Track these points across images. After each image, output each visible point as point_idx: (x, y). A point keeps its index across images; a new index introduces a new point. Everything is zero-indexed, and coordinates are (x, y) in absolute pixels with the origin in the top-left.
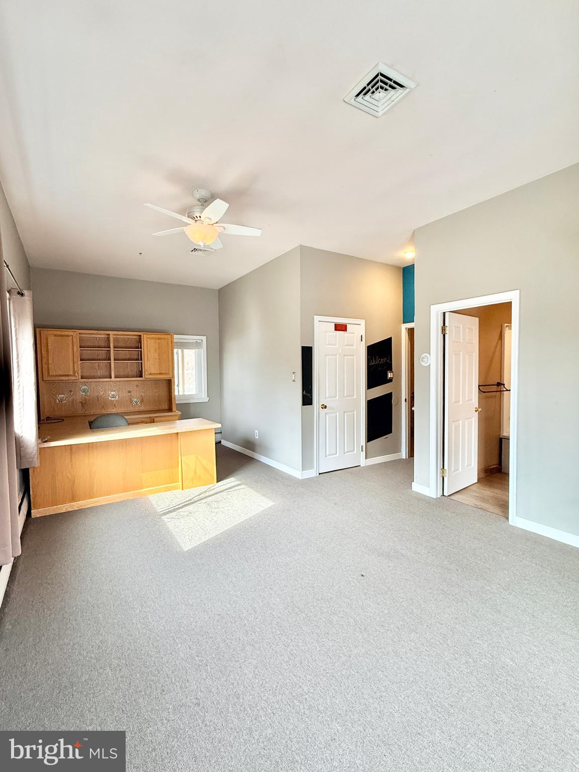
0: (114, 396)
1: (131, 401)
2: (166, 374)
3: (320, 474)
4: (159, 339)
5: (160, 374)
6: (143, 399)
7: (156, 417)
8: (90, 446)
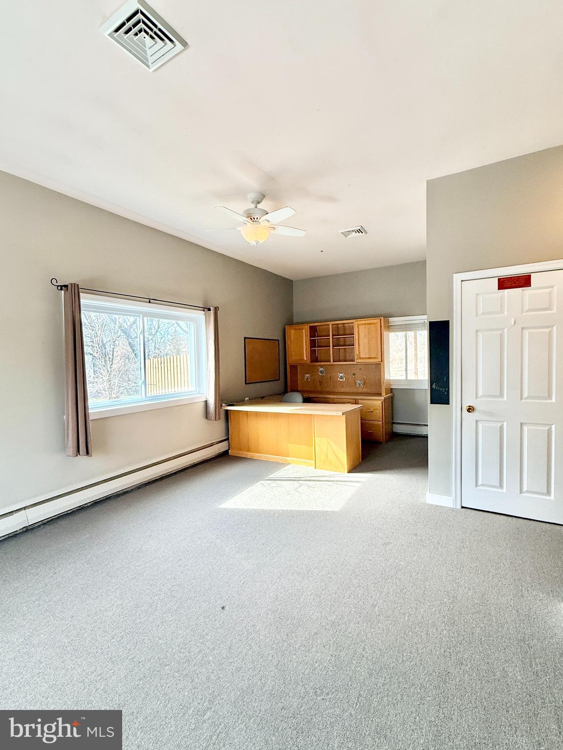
0: (341, 378)
1: (356, 383)
2: (375, 358)
3: (463, 507)
4: (368, 324)
5: (370, 358)
6: (365, 382)
7: (360, 399)
8: (257, 414)
